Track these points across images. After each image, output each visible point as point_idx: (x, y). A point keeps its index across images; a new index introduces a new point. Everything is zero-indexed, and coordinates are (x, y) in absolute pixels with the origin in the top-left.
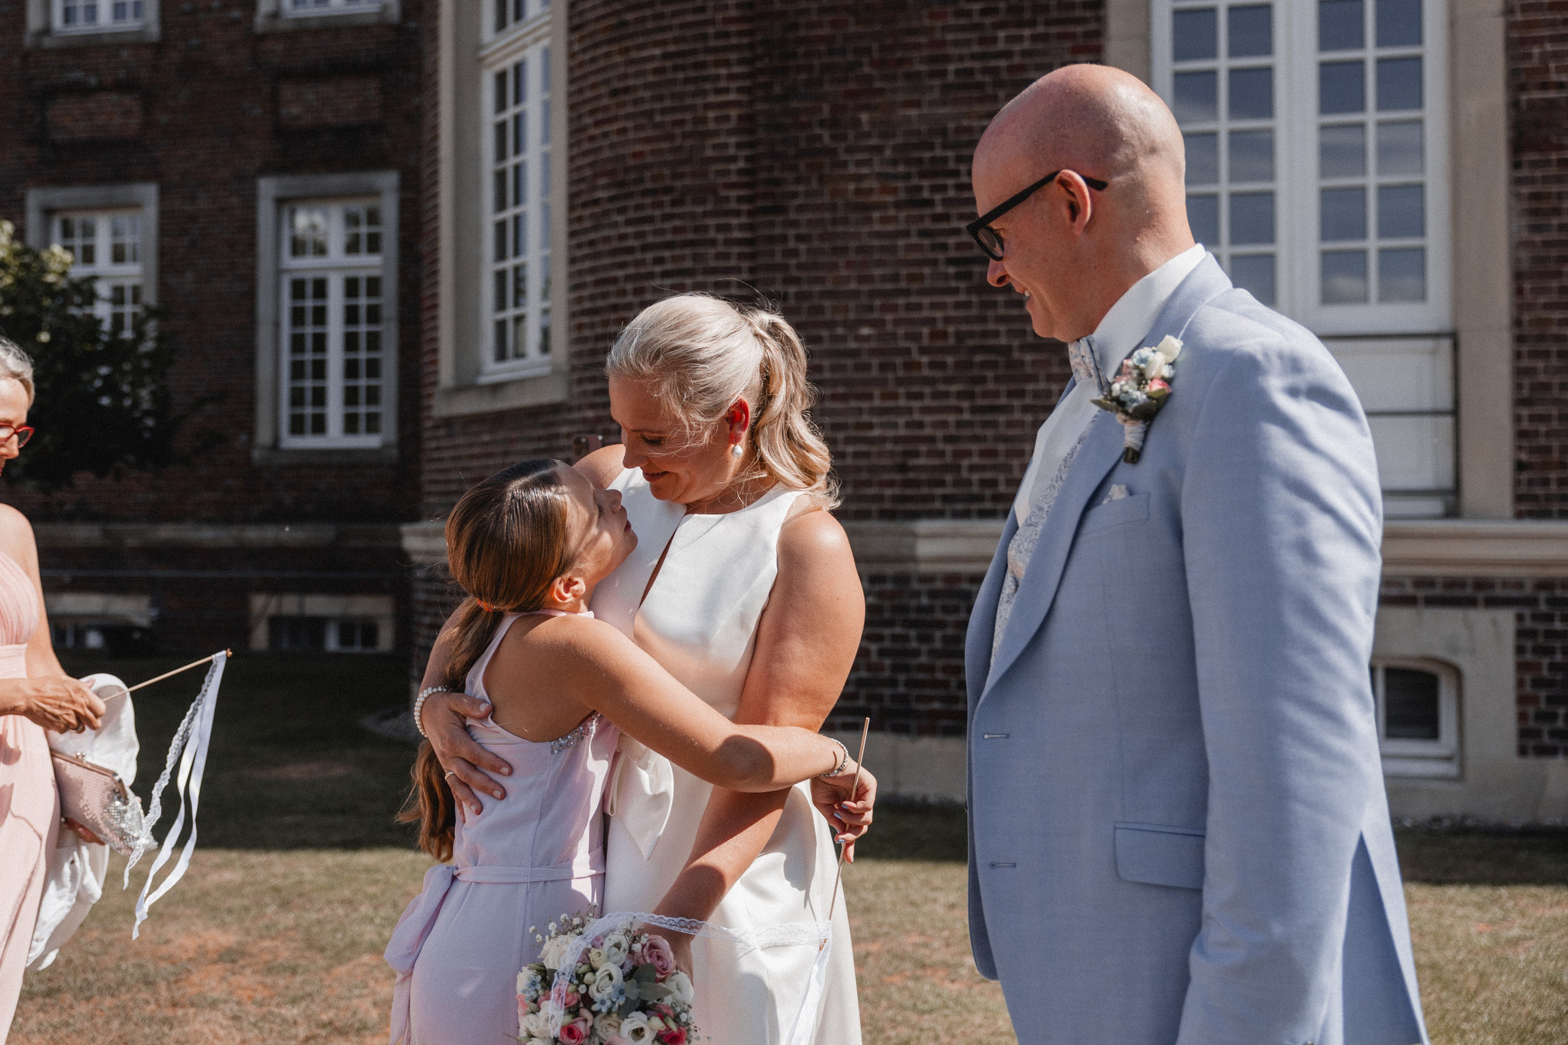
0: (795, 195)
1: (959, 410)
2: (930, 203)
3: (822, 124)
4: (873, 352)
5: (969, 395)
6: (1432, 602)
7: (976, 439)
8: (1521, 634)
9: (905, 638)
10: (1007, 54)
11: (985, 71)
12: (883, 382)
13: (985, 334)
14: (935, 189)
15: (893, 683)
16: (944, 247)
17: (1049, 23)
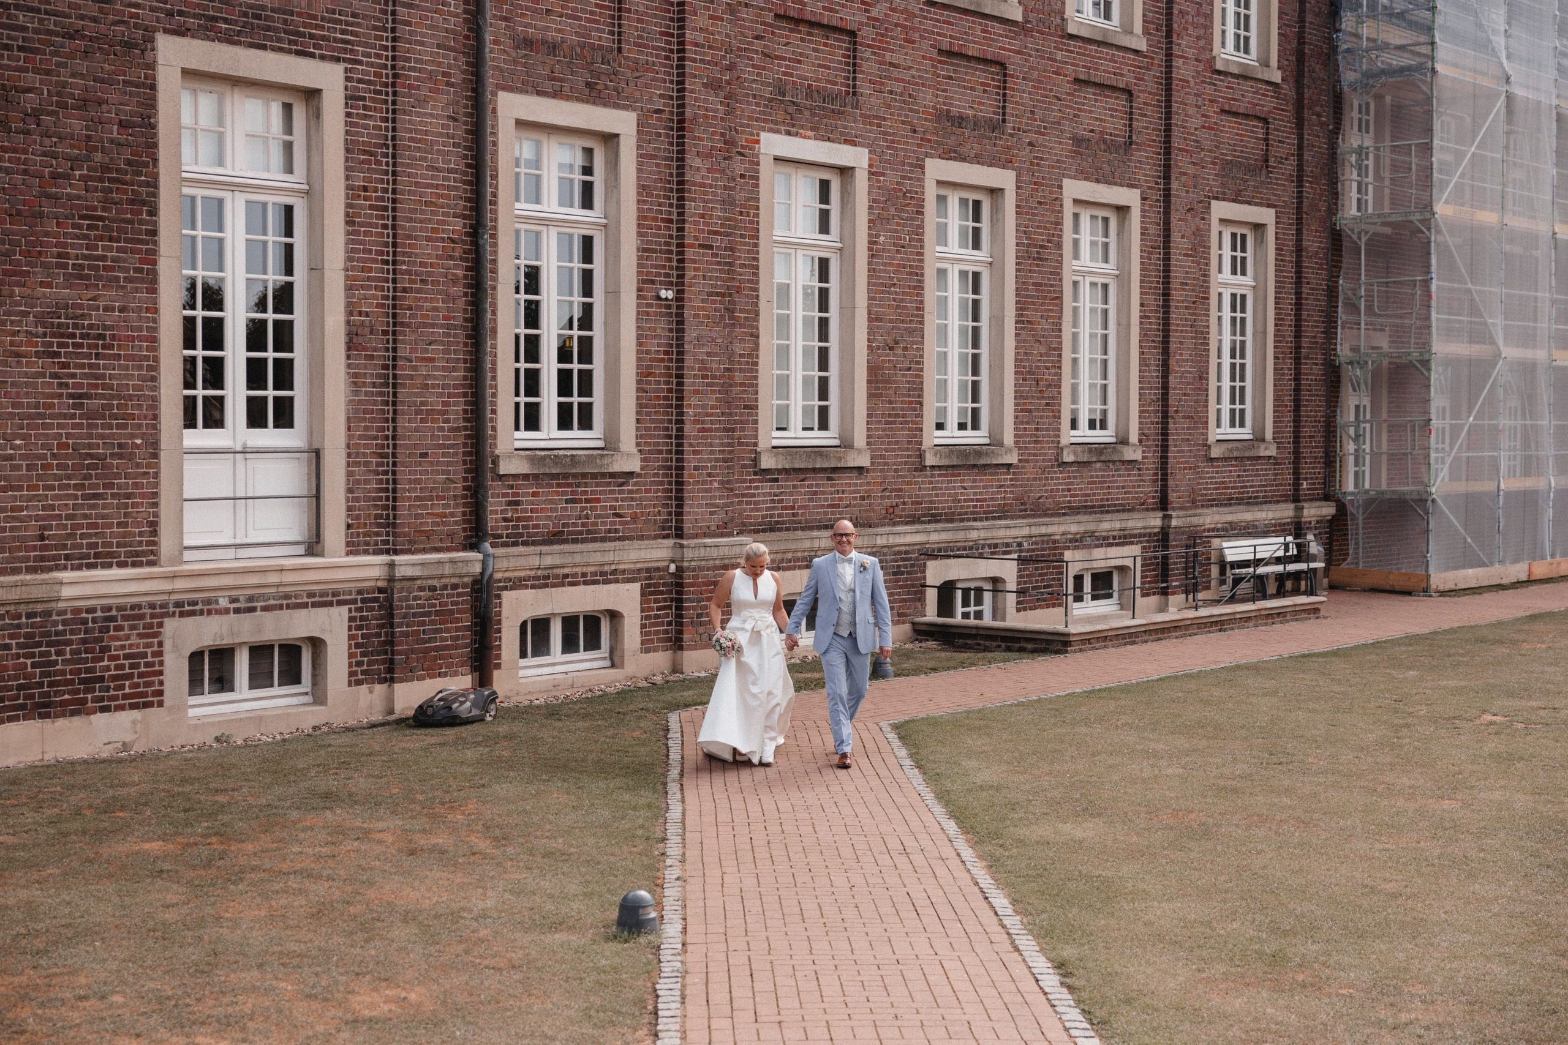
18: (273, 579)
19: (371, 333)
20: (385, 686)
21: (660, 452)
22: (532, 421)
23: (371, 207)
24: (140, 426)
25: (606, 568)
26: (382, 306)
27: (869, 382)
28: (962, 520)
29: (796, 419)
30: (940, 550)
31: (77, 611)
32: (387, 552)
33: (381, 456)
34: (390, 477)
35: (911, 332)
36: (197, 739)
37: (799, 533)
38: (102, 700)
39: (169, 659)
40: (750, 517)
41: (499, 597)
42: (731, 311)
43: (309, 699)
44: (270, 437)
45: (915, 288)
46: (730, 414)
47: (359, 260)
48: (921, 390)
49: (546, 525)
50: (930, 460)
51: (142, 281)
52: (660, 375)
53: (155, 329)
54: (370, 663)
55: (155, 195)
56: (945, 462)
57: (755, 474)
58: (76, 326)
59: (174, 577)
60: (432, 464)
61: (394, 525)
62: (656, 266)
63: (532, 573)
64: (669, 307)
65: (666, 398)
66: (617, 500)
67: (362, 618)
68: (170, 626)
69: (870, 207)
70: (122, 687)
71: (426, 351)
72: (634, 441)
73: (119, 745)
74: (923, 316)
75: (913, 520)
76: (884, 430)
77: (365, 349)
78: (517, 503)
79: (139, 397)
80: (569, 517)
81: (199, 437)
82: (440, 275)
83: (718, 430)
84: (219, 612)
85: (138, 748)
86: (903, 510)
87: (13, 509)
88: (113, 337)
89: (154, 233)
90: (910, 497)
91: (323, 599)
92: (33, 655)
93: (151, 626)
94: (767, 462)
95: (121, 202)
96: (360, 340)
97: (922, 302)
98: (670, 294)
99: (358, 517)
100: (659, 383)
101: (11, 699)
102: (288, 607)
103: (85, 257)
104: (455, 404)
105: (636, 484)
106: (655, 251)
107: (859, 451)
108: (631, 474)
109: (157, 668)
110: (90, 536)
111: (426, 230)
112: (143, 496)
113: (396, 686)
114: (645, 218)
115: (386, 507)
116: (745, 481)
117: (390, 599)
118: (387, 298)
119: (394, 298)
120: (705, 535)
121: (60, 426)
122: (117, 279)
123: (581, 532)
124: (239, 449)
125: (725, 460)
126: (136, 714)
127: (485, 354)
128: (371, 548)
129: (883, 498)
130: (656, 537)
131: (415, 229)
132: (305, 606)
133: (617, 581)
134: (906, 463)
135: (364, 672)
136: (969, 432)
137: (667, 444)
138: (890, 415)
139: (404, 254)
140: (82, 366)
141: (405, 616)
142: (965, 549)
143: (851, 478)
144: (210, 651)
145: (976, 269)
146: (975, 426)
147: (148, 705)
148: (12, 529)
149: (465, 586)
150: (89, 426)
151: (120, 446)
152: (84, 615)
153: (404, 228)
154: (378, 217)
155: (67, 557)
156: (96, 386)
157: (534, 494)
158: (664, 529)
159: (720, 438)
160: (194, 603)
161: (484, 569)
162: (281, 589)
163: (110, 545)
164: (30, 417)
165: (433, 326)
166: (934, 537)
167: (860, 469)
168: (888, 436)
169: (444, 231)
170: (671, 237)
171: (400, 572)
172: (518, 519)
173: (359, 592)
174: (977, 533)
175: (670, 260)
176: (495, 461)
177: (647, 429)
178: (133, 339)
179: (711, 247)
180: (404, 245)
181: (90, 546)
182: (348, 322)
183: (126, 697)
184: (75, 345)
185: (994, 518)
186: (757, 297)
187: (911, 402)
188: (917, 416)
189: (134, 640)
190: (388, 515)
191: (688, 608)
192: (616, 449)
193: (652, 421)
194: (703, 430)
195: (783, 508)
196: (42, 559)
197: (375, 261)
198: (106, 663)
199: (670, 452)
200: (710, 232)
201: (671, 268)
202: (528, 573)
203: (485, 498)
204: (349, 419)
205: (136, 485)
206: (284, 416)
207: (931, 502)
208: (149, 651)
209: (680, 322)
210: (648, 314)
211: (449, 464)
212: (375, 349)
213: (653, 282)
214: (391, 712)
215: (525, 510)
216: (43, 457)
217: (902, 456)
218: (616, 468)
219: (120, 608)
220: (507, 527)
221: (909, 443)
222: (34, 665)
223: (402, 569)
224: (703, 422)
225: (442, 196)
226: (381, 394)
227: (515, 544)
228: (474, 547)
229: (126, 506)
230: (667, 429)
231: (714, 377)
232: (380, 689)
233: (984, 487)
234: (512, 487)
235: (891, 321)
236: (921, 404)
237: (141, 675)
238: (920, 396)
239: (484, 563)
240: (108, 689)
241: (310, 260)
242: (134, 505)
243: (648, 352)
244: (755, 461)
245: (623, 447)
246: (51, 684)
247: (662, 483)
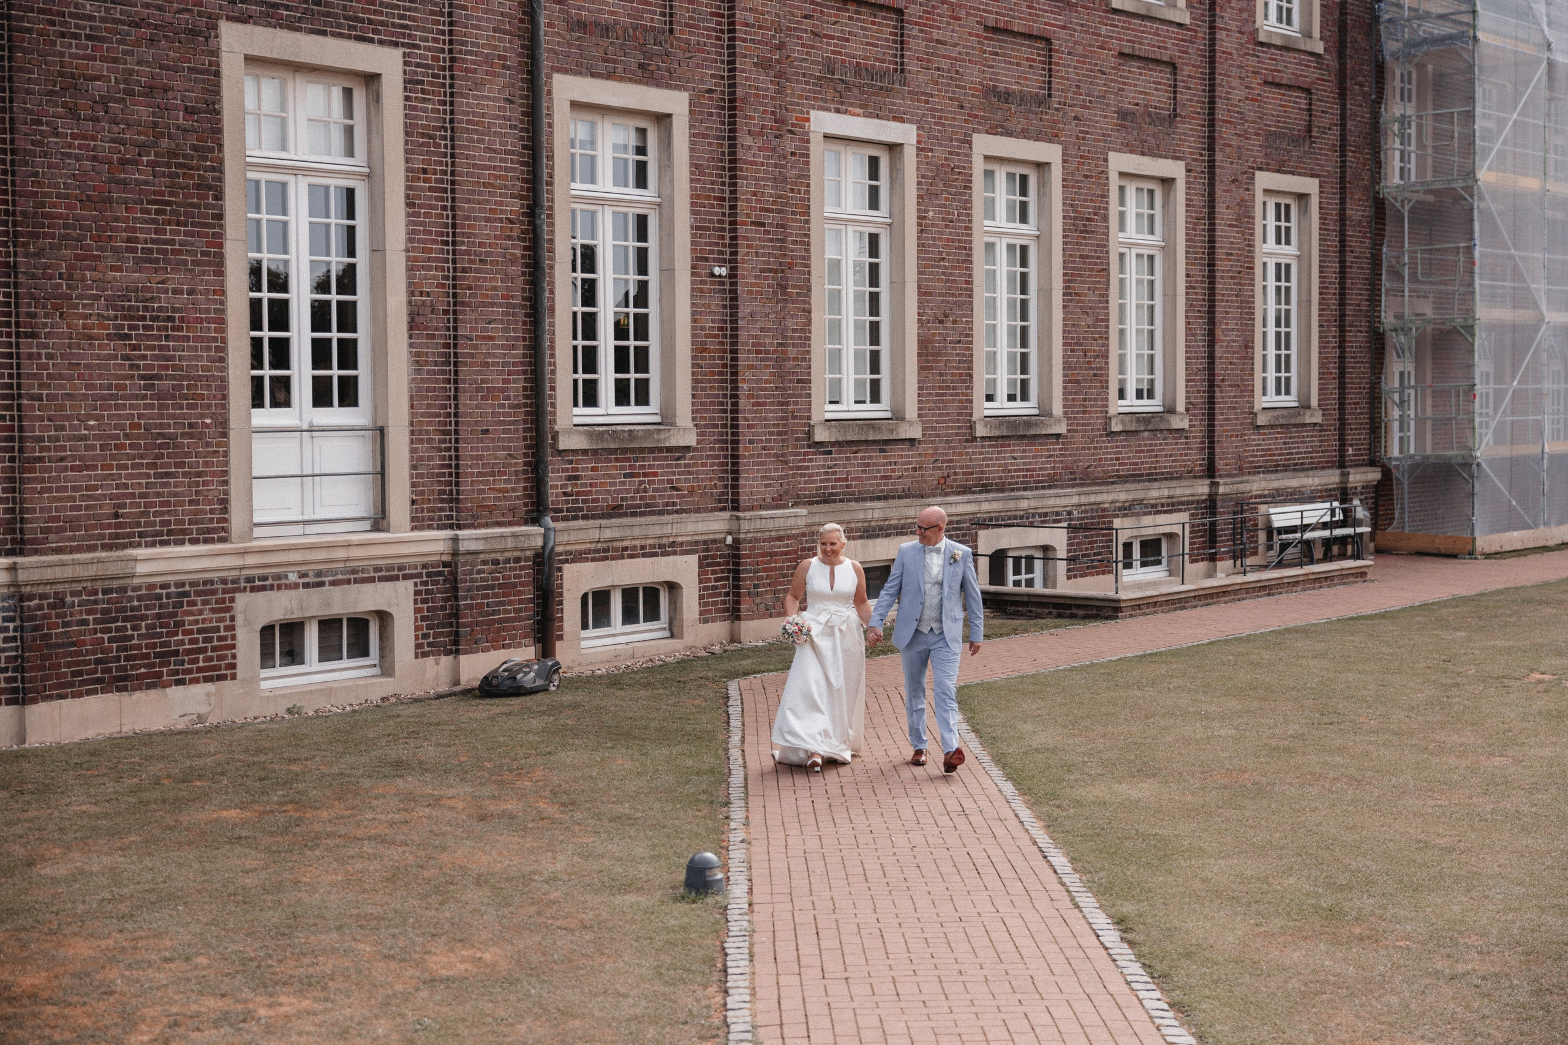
0: (45, 325)
1: (148, 476)
2: (128, 337)
3: (61, 276)
4: (97, 437)
5: (153, 466)
6: (382, 579)
7: (158, 495)
8: (417, 593)
9: (125, 629)
10: (172, 242)
11: (159, 251)
12: (104, 458)
13: (161, 426)
14: (131, 328)
15: (118, 659)
16: (138, 367)
17: (194, 225)
18: (341, 554)
19: (433, 312)
20: (451, 657)
21: (716, 426)
22: (590, 397)
23: (431, 189)
24: (209, 406)
25: (665, 541)
26: (443, 286)
27: (919, 355)
28: (1012, 490)
29: (849, 392)
30: (991, 519)
31: (151, 587)
32: (451, 527)
33: (444, 433)
34: (453, 453)
35: (961, 305)
36: (270, 711)
37: (853, 504)
38: (176, 672)
39: (241, 633)
40: (805, 489)
41: (560, 570)
42: (783, 288)
43: (376, 671)
44: (335, 415)
45: (964, 261)
46: (784, 389)
47: (419, 241)
48: (971, 362)
49: (606, 499)
50: (980, 431)
51: (208, 264)
52: (715, 351)
53: (223, 311)
54: (436, 636)
55: (220, 180)
56: (996, 433)
57: (809, 446)
58: (146, 309)
59: (245, 553)
60: (493, 440)
61: (458, 501)
62: (710, 244)
63: (593, 546)
64: (723, 283)
65: (721, 373)
66: (674, 474)
67: (427, 592)
68: (242, 601)
69: (919, 183)
70: (197, 661)
71: (486, 330)
72: (690, 416)
73: (194, 717)
74: (971, 290)
75: (965, 490)
76: (935, 402)
77: (427, 328)
78: (577, 478)
79: (208, 378)
80: (628, 491)
81: (266, 417)
82: (498, 255)
83: (771, 404)
84: (289, 587)
85: (213, 720)
86: (955, 480)
87: (88, 488)
88: (182, 319)
89: (220, 217)
90: (961, 467)
91: (389, 574)
92: (109, 630)
93: (223, 601)
94: (820, 435)
95: (187, 187)
96: (422, 319)
97: (970, 276)
98: (723, 271)
99: (422, 493)
100: (714, 358)
101: (89, 673)
102: (356, 581)
103: (153, 241)
104: (515, 381)
105: (692, 458)
106: (708, 229)
107: (911, 423)
108: (687, 448)
109: (229, 642)
110: (163, 513)
111: (484, 211)
112: (213, 474)
113: (462, 657)
114: (698, 196)
115: (449, 483)
116: (799, 454)
117: (454, 574)
118: (447, 278)
119: (454, 278)
120: (761, 508)
121: (132, 407)
122: (185, 262)
123: (639, 506)
124: (305, 427)
125: (779, 434)
126: (210, 687)
127: (543, 332)
128: (435, 523)
129: (934, 468)
130: (713, 510)
131: (473, 210)
132: (372, 580)
133: (675, 553)
134: (957, 434)
135: (430, 645)
136: (1018, 404)
137: (722, 418)
138: (940, 388)
139: (463, 234)
140: (153, 348)
141: (469, 589)
142: (1015, 518)
143: (903, 450)
144: (282, 626)
145: (1024, 242)
146: (1025, 397)
147: (222, 678)
148: (87, 508)
149: (527, 559)
150: (161, 406)
151: (190, 425)
152: (158, 591)
153: (463, 209)
154: (437, 199)
155: (141, 535)
156: (166, 367)
157: (593, 469)
158: (720, 501)
159: (775, 412)
160: (264, 578)
161: (545, 543)
162: (348, 564)
163: (183, 522)
164: (103, 398)
165: (493, 305)
166: (986, 507)
167: (912, 441)
168: (939, 408)
169: (502, 211)
170: (724, 214)
171: (464, 547)
172: (578, 494)
173: (424, 566)
174: (1027, 502)
175: (723, 237)
176: (555, 436)
177: (702, 404)
178: (201, 320)
179: (763, 225)
180: (463, 226)
181: (164, 523)
182: (410, 303)
183: (200, 670)
184: (145, 327)
185: (1044, 488)
186: (809, 273)
187: (961, 375)
188: (967, 388)
189: (207, 615)
190: (451, 491)
191: (745, 579)
192: (673, 424)
193: (707, 396)
194: (758, 404)
195: (836, 480)
196: (117, 536)
197: (435, 242)
198: (180, 637)
199: (725, 426)
200: (762, 210)
201: (724, 245)
202: (588, 546)
203: (545, 472)
204: (411, 398)
205: (206, 464)
206: (349, 395)
207: (982, 472)
208: (222, 625)
209: (734, 299)
210: (701, 291)
211: (509, 440)
212: (437, 329)
213: (707, 259)
214: (457, 683)
215: (585, 485)
216: (117, 437)
217: (952, 428)
218: (673, 442)
219: (193, 584)
220: (567, 502)
221: (960, 414)
222: (110, 640)
223: (466, 543)
224: (758, 397)
225: (499, 177)
226: (443, 372)
227: (575, 518)
228: (535, 521)
229: (197, 484)
230: (722, 404)
231: (767, 352)
232: (446, 660)
233: (1034, 457)
234: (571, 462)
235: (940, 295)
236: (971, 376)
237: (214, 649)
238: (970, 368)
239: (546, 537)
240: (182, 663)
241: (371, 241)
242: (205, 483)
243: (702, 328)
244: (809, 434)
245: (679, 422)
246: (127, 659)
247: (717, 457)
